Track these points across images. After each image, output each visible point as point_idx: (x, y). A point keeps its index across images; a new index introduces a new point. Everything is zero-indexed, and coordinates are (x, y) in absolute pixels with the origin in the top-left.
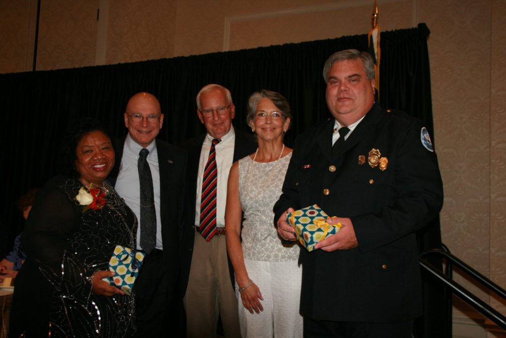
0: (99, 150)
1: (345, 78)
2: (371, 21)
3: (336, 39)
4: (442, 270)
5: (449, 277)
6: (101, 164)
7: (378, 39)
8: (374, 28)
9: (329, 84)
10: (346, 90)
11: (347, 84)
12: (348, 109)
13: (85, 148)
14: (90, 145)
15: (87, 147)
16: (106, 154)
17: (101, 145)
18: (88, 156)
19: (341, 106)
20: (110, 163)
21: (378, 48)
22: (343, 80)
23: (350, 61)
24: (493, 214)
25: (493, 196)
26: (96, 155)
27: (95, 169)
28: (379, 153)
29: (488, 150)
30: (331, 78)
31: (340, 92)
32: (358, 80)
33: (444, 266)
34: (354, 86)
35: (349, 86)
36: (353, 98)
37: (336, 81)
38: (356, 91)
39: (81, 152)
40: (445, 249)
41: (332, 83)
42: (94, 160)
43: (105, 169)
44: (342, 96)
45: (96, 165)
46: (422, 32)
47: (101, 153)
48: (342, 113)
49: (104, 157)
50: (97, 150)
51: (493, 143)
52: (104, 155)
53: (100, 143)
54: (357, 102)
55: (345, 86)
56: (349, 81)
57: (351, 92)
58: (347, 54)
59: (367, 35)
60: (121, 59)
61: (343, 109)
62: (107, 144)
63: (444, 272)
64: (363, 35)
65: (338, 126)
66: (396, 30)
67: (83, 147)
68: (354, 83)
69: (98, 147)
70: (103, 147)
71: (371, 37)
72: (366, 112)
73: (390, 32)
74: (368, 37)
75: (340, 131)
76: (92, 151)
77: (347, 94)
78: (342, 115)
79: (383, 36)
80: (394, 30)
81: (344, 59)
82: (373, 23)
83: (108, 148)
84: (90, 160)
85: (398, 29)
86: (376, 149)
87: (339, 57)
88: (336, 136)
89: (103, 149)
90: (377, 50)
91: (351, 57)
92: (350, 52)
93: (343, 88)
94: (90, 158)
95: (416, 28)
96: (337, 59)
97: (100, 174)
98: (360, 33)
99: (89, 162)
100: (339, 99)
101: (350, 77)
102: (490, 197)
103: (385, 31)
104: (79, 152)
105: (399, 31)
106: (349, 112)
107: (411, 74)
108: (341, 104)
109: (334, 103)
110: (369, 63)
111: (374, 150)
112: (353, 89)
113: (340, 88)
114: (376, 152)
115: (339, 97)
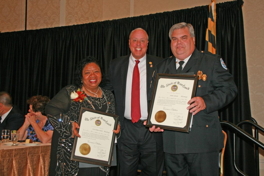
0: (93, 73)
1: (180, 38)
3: (192, 8)
4: (252, 135)
5: (257, 139)
6: (94, 80)
7: (215, 8)
8: (212, 1)
9: (172, 41)
10: (181, 44)
12: (182, 52)
13: (86, 71)
14: (89, 70)
15: (87, 71)
16: (97, 75)
17: (94, 70)
18: (88, 75)
20: (98, 80)
21: (215, 12)
22: (179, 39)
26: (91, 75)
27: (91, 82)
28: (202, 73)
30: (173, 38)
32: (186, 38)
33: (253, 130)
34: (185, 41)
35: (182, 41)
36: (184, 47)
37: (175, 39)
38: (186, 44)
39: (84, 73)
40: (255, 122)
41: (174, 40)
42: (90, 77)
43: (96, 82)
44: (179, 46)
45: (91, 80)
46: (239, 2)
47: (94, 74)
49: (95, 76)
50: (92, 73)
52: (95, 75)
53: (94, 69)
54: (186, 48)
55: (180, 41)
56: (182, 39)
57: (183, 44)
59: (209, 5)
61: (179, 53)
62: (97, 70)
63: (254, 136)
64: (207, 6)
65: (178, 61)
66: (225, 2)
67: (85, 71)
68: (185, 40)
69: (93, 71)
70: (96, 71)
71: (211, 7)
72: (192, 52)
73: (221, 3)
74: (209, 7)
75: (179, 63)
76: (89, 73)
77: (181, 45)
78: (179, 55)
79: (218, 6)
80: (224, 2)
83: (98, 72)
84: (89, 77)
86: (200, 71)
87: (177, 28)
88: (178, 66)
89: (95, 72)
90: (214, 14)
92: (181, 25)
93: (179, 43)
94: (88, 76)
95: (235, 1)
97: (94, 85)
98: (205, 5)
99: (88, 79)
101: (182, 37)
103: (218, 3)
104: (83, 74)
105: (226, 2)
106: (183, 54)
107: (233, 26)
108: (178, 50)
109: (175, 50)
110: (191, 29)
111: (199, 71)
112: (184, 42)
113: (178, 42)
114: (200, 72)
115: (177, 47)
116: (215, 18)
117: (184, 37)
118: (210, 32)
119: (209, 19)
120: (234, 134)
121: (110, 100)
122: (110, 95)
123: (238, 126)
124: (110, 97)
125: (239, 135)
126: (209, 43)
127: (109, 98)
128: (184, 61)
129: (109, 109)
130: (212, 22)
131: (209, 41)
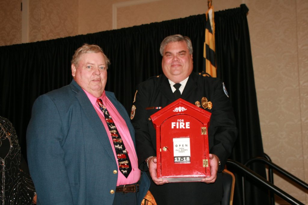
1: (177, 53)
2: (207, 4)
3: (186, 18)
7: (213, 16)
8: (209, 8)
11: (178, 57)
12: (178, 72)
19: (174, 70)
22: (175, 54)
23: (179, 42)
24: (304, 132)
25: (303, 119)
28: (206, 99)
29: (298, 88)
30: (166, 53)
31: (173, 62)
32: (184, 54)
33: (267, 170)
34: (182, 57)
35: (179, 58)
36: (182, 65)
37: (170, 54)
38: (183, 61)
40: (268, 158)
41: (167, 56)
46: (243, 10)
48: (175, 75)
51: (301, 83)
56: (179, 55)
57: (180, 61)
58: (177, 38)
59: (205, 14)
60: (40, 38)
64: (203, 14)
66: (226, 10)
71: (208, 15)
72: (189, 74)
73: (222, 11)
74: (206, 16)
75: (175, 86)
77: (178, 62)
78: (175, 76)
79: (217, 15)
80: (224, 10)
81: (176, 41)
82: (208, 5)
85: (227, 8)
90: (212, 23)
91: (180, 40)
92: (177, 37)
93: (176, 59)
95: (239, 8)
96: (171, 41)
98: (201, 13)
100: (172, 66)
101: (180, 52)
102: (301, 120)
103: (218, 10)
106: (179, 74)
107: (237, 39)
108: (174, 68)
109: (169, 68)
110: (189, 43)
111: (203, 98)
112: (182, 59)
113: (174, 59)
114: (205, 99)
115: (173, 64)
116: (213, 29)
117: (182, 53)
118: (207, 46)
119: (207, 31)
120: (243, 178)
121: (9, 129)
122: (7, 123)
123: (247, 166)
124: (8, 125)
125: (249, 178)
126: (206, 60)
127: (6, 127)
128: (181, 83)
129: (13, 143)
130: (210, 34)
131: (207, 58)
